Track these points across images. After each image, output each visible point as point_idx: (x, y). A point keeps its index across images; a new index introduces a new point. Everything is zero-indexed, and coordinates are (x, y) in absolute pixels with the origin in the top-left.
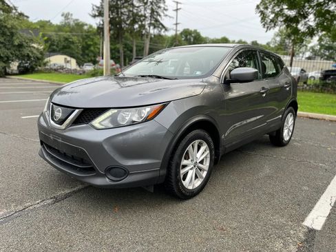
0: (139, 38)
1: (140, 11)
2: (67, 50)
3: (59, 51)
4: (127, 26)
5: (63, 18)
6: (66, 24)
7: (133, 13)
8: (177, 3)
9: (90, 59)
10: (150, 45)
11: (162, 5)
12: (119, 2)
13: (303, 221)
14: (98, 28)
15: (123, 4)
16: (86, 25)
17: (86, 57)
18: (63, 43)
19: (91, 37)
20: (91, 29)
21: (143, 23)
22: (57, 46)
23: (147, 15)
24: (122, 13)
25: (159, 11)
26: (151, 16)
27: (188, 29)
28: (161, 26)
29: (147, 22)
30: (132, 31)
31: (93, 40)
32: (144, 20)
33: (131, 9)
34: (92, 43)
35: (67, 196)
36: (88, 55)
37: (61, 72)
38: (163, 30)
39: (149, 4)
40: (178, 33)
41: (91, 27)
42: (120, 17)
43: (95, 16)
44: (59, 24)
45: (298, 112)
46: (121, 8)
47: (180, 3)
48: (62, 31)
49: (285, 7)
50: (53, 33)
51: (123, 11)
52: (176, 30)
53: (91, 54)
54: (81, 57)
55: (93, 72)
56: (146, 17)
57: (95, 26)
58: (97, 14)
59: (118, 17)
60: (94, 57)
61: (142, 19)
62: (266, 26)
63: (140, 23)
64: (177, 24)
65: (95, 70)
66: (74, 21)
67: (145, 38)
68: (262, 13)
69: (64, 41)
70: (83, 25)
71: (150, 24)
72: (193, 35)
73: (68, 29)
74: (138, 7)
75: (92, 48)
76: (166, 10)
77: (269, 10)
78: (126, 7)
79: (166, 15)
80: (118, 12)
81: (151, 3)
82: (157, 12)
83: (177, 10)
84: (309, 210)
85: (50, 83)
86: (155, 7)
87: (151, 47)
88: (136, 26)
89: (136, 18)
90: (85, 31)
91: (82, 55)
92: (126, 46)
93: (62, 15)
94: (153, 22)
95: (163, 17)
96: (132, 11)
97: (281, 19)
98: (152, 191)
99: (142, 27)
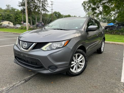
0: (38, 15)
1: (38, 4)
2: (9, 19)
3: (5, 20)
4: (33, 10)
5: (7, 7)
6: (8, 9)
7: (35, 5)
8: (52, 2)
9: (18, 23)
10: (42, 17)
11: (46, 2)
12: (29, 1)
13: (121, 80)
14: (21, 10)
15: (31, 1)
16: (16, 9)
17: (16, 22)
18: (7, 17)
19: (18, 14)
20: (18, 11)
21: (39, 9)
22: (4, 18)
23: (41, 6)
24: (30, 5)
25: (45, 5)
26: (42, 7)
27: (56, 12)
28: (46, 10)
29: (41, 9)
30: (35, 12)
31: (19, 15)
32: (39, 8)
33: (34, 4)
34: (19, 16)
35: (29, 79)
36: (17, 21)
37: (7, 28)
38: (47, 12)
39: (41, 2)
40: (53, 13)
41: (18, 10)
42: (30, 7)
43: (20, 6)
44: (5, 9)
45: (105, 41)
46: (30, 3)
47: (53, 2)
48: (6, 12)
49: (92, 4)
50: (3, 13)
51: (31, 4)
52: (52, 12)
53: (18, 21)
54: (15, 22)
55: (21, 28)
56: (40, 7)
57: (20, 10)
58: (21, 5)
59: (29, 6)
60: (20, 22)
61: (39, 7)
62: (86, 11)
63: (38, 9)
64: (52, 10)
65: (22, 27)
66: (11, 8)
67: (40, 15)
68: (84, 6)
69: (7, 16)
70: (15, 9)
71: (42, 10)
72: (58, 14)
73: (9, 11)
74: (37, 3)
75: (19, 18)
76: (48, 4)
77: (86, 5)
78: (32, 3)
79: (48, 6)
80: (29, 4)
81: (42, 2)
82: (44, 5)
83: (52, 4)
84: (121, 76)
85: (4, 32)
86: (43, 3)
87: (43, 18)
88: (37, 10)
89: (36, 7)
90: (16, 12)
91: (15, 21)
92: (32, 17)
93: (6, 6)
94: (43, 9)
95: (47, 7)
96: (35, 4)
97: (90, 8)
98: (66, 74)
99: (39, 10)
